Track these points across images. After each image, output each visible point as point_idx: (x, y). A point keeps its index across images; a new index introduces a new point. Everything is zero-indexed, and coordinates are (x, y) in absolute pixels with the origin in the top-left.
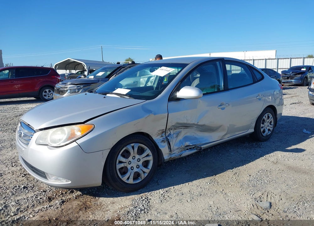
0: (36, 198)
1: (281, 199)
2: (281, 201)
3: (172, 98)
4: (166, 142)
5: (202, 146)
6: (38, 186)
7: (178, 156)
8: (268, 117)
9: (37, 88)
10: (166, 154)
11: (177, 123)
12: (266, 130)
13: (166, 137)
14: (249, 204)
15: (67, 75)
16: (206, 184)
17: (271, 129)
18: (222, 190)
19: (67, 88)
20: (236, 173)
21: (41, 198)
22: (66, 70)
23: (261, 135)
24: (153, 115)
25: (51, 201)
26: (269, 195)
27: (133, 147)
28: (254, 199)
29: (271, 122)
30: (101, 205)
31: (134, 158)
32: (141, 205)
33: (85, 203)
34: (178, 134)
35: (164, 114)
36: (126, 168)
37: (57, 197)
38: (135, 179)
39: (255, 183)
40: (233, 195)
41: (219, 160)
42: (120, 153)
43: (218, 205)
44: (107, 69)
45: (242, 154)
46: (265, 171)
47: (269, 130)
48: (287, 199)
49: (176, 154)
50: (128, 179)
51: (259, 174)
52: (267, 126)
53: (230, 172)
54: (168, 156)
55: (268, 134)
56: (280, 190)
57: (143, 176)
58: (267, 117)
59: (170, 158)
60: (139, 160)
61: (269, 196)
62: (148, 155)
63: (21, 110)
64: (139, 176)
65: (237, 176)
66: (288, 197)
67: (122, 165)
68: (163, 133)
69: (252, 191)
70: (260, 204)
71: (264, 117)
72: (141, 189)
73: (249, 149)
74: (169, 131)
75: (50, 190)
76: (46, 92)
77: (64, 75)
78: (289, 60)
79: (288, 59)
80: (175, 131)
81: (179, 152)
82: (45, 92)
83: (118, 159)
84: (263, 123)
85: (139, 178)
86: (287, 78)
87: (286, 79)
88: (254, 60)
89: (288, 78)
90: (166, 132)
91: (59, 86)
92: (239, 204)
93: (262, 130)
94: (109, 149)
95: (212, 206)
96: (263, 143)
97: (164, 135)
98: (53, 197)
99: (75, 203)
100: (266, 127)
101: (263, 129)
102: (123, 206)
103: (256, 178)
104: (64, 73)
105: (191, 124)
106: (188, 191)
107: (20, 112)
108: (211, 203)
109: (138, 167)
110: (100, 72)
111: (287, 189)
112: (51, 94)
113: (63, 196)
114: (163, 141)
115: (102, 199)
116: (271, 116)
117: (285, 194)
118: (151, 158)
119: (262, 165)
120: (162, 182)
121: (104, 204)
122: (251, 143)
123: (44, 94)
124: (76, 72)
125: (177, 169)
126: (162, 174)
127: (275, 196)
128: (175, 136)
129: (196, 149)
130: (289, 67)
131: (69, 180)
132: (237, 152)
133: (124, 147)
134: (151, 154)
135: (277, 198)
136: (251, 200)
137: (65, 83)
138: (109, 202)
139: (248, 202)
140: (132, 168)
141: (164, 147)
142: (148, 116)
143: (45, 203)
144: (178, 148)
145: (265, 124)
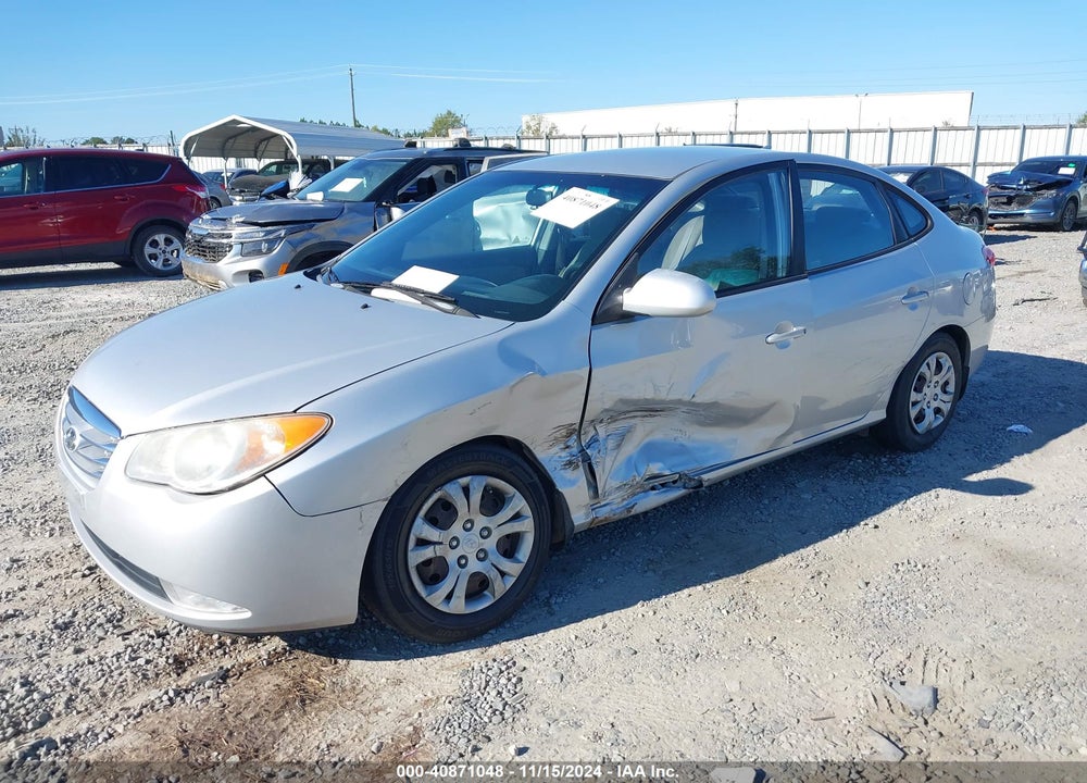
0: (132, 659)
1: (973, 677)
2: (970, 684)
3: (607, 313)
4: (581, 467)
5: (705, 477)
6: (137, 614)
7: (621, 513)
8: (939, 366)
9: (125, 228)
10: (580, 509)
11: (623, 401)
12: (927, 410)
13: (582, 451)
14: (861, 695)
15: (229, 174)
16: (717, 615)
17: (946, 408)
18: (770, 640)
19: (229, 236)
20: (820, 573)
21: (148, 662)
22: (225, 156)
23: (908, 429)
24: (538, 376)
25: (184, 671)
26: (930, 661)
27: (466, 490)
28: (879, 674)
29: (947, 383)
30: (354, 688)
31: (469, 525)
32: (494, 693)
33: (299, 683)
34: (622, 438)
35: (577, 372)
36: (442, 560)
37: (204, 655)
38: (471, 596)
39: (884, 615)
40: (807, 659)
41: (761, 521)
42: (422, 513)
43: (756, 696)
44: (370, 168)
45: (840, 500)
46: (920, 566)
47: (938, 411)
48: (993, 676)
49: (614, 507)
50: (449, 597)
51: (898, 577)
52: (932, 400)
53: (797, 570)
54: (587, 515)
55: (935, 425)
56: (970, 641)
57: (500, 587)
58: (933, 367)
59: (594, 519)
60: (486, 533)
61: (931, 664)
62: (517, 517)
63: (67, 313)
64: (486, 588)
65: (822, 585)
66: (995, 669)
67: (428, 553)
68: (569, 435)
69: (874, 643)
70: (899, 695)
71: (924, 369)
72: (493, 631)
73: (865, 482)
74: (592, 428)
75: (180, 631)
76: (155, 244)
77: (216, 176)
78: (1019, 132)
79: (1016, 128)
80: (613, 426)
81: (623, 500)
82: (151, 245)
83: (413, 531)
84: (918, 390)
85: (486, 592)
86: (1005, 200)
87: (1004, 203)
88: (892, 131)
89: (1010, 201)
90: (582, 432)
91: (201, 226)
92: (829, 691)
93: (913, 413)
94: (384, 500)
95: (737, 700)
96: (912, 456)
97: (573, 441)
98: (190, 656)
99: (268, 682)
100: (927, 400)
101: (918, 408)
102: (429, 695)
103: (888, 595)
104: (219, 168)
105: (671, 402)
106: (655, 642)
107: (68, 320)
108: (733, 687)
109: (482, 555)
110: (347, 180)
111: (994, 640)
112: (173, 252)
113: (225, 653)
114: (570, 463)
115: (358, 666)
116: (947, 362)
117: (987, 658)
118: (527, 526)
119: (909, 544)
120: (563, 602)
121: (365, 686)
122: (871, 457)
123: (148, 250)
124: (262, 166)
125: (614, 554)
126: (564, 570)
127: (951, 664)
128: (611, 443)
129: (685, 488)
130: (1016, 160)
131: (243, 606)
132: (824, 491)
133: (434, 492)
134: (527, 511)
135: (959, 669)
136: (869, 679)
137: (224, 220)
138: (384, 680)
139: (860, 684)
140: (463, 562)
141: (573, 483)
142: (521, 381)
143: (164, 680)
144: (620, 487)
145: (925, 389)
